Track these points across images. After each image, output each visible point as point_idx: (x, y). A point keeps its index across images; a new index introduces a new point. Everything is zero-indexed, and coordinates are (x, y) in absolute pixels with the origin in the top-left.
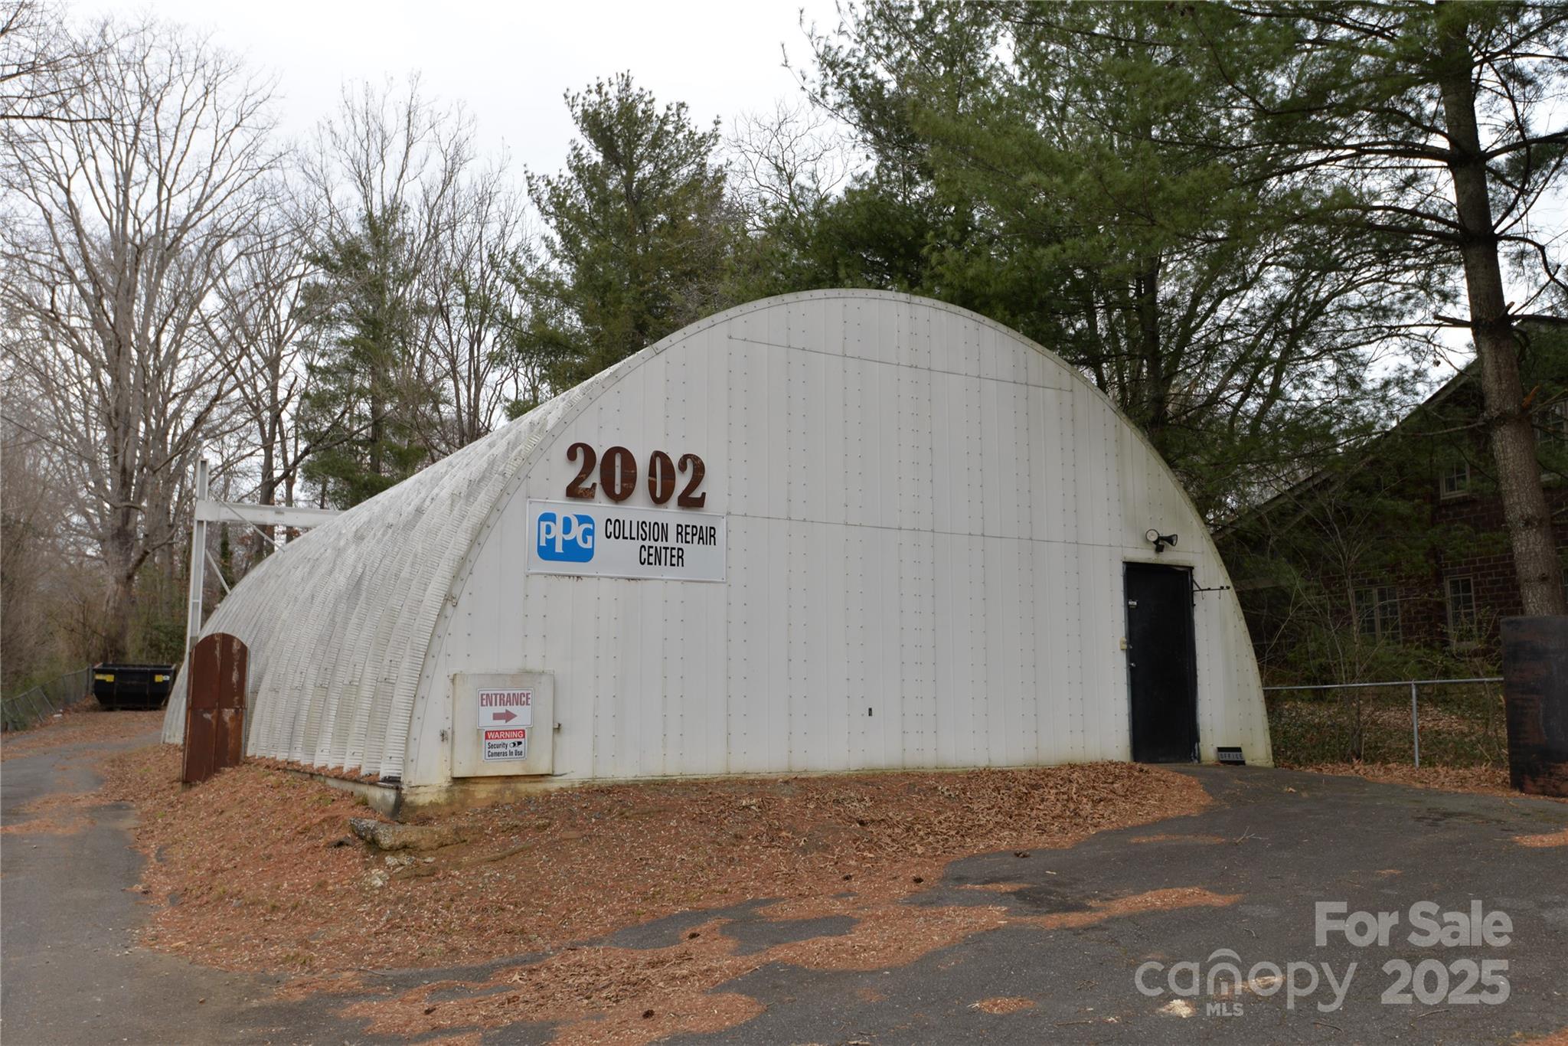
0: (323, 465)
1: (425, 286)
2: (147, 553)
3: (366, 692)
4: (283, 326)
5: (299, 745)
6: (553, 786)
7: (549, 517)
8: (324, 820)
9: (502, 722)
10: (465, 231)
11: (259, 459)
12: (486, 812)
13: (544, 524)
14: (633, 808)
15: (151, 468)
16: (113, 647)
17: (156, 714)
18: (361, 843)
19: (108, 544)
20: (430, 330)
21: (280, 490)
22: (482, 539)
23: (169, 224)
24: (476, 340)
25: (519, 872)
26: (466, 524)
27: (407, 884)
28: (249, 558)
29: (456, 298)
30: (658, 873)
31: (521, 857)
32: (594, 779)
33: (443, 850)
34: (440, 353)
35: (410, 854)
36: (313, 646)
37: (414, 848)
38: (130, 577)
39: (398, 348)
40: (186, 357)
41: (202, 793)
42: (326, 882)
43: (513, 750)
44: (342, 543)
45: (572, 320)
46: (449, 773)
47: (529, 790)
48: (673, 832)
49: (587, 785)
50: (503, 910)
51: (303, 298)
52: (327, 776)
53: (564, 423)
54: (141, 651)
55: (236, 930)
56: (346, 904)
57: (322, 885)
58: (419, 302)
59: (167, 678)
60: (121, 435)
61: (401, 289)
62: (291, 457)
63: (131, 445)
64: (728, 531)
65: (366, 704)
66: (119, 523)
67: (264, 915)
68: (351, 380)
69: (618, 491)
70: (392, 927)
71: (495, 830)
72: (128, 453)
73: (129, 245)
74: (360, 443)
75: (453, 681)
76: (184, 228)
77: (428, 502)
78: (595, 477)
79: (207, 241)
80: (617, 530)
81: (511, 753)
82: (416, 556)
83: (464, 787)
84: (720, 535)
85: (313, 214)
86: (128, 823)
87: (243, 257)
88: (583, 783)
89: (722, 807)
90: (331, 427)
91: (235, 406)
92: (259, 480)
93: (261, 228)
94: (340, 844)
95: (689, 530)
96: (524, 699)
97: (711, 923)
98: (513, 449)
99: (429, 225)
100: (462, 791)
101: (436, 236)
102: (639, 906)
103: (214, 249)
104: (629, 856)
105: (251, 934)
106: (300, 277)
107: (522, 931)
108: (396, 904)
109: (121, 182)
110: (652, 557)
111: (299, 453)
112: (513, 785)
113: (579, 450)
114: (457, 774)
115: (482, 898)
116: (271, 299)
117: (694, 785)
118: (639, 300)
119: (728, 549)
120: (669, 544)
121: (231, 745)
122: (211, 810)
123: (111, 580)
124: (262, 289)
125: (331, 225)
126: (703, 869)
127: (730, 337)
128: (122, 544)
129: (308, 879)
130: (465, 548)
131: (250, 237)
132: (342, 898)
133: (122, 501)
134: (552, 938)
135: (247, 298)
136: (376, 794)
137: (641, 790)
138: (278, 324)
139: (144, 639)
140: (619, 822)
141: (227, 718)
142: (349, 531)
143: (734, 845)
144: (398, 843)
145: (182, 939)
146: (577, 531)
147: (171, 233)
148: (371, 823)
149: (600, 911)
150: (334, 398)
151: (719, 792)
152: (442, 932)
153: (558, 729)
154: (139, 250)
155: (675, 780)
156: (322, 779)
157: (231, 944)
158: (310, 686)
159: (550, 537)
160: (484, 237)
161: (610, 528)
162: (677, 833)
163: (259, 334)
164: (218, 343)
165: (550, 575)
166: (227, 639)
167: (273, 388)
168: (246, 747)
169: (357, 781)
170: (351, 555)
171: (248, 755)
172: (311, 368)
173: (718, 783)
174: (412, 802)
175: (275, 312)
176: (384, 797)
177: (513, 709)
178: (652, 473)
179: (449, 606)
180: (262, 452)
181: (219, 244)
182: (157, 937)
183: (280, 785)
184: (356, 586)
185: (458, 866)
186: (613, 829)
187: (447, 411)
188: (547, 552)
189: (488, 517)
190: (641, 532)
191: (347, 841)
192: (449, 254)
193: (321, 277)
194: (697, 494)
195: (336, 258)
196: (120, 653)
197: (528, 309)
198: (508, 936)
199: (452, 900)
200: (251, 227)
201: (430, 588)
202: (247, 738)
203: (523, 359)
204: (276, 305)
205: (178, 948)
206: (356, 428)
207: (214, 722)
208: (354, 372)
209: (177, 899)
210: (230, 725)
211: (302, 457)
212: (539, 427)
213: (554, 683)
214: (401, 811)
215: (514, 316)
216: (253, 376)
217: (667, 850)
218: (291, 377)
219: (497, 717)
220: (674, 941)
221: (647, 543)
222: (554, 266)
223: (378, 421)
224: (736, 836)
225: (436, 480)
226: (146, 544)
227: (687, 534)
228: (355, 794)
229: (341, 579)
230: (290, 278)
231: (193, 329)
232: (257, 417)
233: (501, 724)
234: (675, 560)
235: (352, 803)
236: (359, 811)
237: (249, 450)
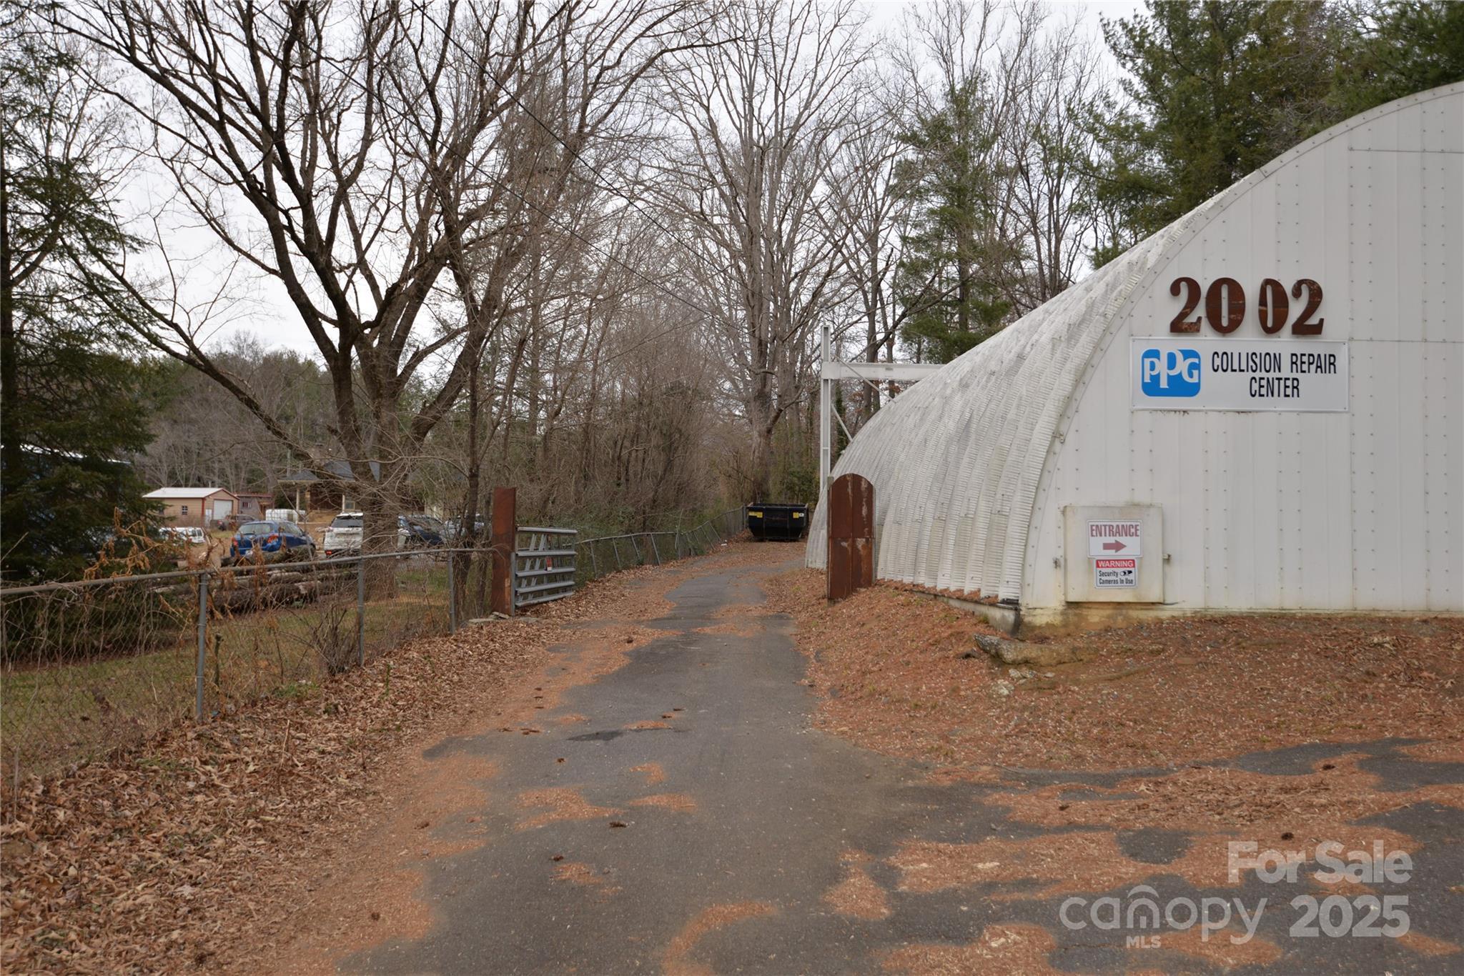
0: (918, 326)
1: (1005, 147)
2: (781, 411)
3: (981, 523)
4: (880, 203)
5: (923, 567)
6: (1165, 614)
7: (1153, 354)
8: (951, 635)
9: (1112, 552)
10: (1042, 89)
11: (864, 326)
12: (1099, 634)
13: (1147, 361)
14: (1250, 639)
15: (781, 338)
16: (760, 491)
17: (796, 544)
18: (986, 656)
19: (753, 404)
20: (1011, 190)
21: (883, 350)
22: (1086, 379)
23: (785, 125)
24: (1055, 194)
25: (1137, 692)
26: (1069, 365)
27: (1031, 695)
28: (859, 413)
29: (1034, 157)
30: (1281, 703)
31: (1137, 678)
32: (1206, 609)
33: (1062, 667)
34: (1021, 211)
35: (1031, 668)
36: (929, 484)
37: (1035, 664)
38: (769, 431)
39: (981, 211)
40: (801, 241)
41: (845, 608)
42: (958, 688)
43: (1124, 578)
44: (948, 391)
45: (1155, 161)
46: (1063, 598)
47: (1141, 617)
48: (1295, 664)
49: (1199, 615)
50: (1123, 725)
51: (896, 176)
52: (950, 597)
53: (1165, 258)
54: (780, 493)
55: (887, 722)
56: (977, 708)
57: (956, 690)
58: (998, 166)
59: (803, 515)
60: (756, 313)
61: (982, 155)
62: (890, 322)
63: (765, 321)
64: (1351, 358)
65: (981, 534)
66: (759, 386)
67: (909, 712)
68: (940, 245)
69: (1225, 322)
70: (1021, 731)
71: (1110, 652)
72: (763, 327)
73: (755, 148)
74: (948, 304)
75: (1064, 512)
76: (797, 127)
77: (1028, 349)
78: (1200, 311)
79: (815, 135)
80: (1224, 363)
81: (1122, 582)
82: (1021, 398)
83: (1077, 611)
84: (1341, 362)
85: (902, 96)
86: (790, 630)
87: (844, 146)
88: (1195, 612)
89: (1349, 643)
90: (924, 291)
91: (842, 279)
92: (865, 343)
93: (858, 116)
94: (968, 656)
95: (1305, 359)
96: (1133, 530)
97: (1346, 757)
98: (1112, 291)
99: (1007, 88)
100: (1076, 615)
101: (1014, 99)
102: (1262, 732)
103: (820, 143)
104: (1248, 685)
105: (900, 726)
106: (893, 155)
107: (1144, 747)
108: (1022, 711)
109: (747, 94)
110: (1261, 389)
111: (897, 317)
112: (1124, 612)
113: (1184, 286)
114: (1071, 599)
115: (1101, 713)
116: (869, 181)
117: (1315, 619)
118: (1230, 130)
119: (1351, 376)
120: (1283, 375)
121: (864, 569)
122: (854, 622)
123: (755, 434)
124: (861, 173)
125: (918, 104)
126: (1332, 704)
127: (1351, 149)
128: (763, 404)
129: (943, 684)
130: (1069, 388)
131: (849, 126)
132: (974, 702)
133: (761, 368)
134: (1174, 755)
135: (848, 182)
136: (996, 614)
137: (1257, 622)
138: (876, 203)
139: (782, 483)
140: (1236, 652)
141: (860, 547)
142: (953, 381)
143: (1366, 682)
144: (1020, 658)
145: (845, 725)
146: (1182, 366)
147: (786, 133)
148: (995, 639)
149: (1221, 735)
150: (926, 265)
151: (1344, 628)
152: (1065, 740)
153: (1167, 560)
154: (763, 151)
155: (1294, 614)
156: (945, 600)
157: (884, 733)
158: (929, 518)
159: (1154, 373)
160: (1060, 91)
161: (1218, 362)
162: (1300, 666)
163: (860, 213)
164: (827, 227)
165: (1156, 410)
166: (857, 479)
167: (874, 261)
168: (876, 571)
169: (977, 602)
170: (958, 402)
171: (879, 578)
172: (904, 239)
173: (1343, 619)
174: (1030, 623)
175: (872, 190)
176: (1003, 616)
177: (1122, 540)
178: (1263, 302)
179: (1057, 442)
180: (866, 319)
181: (824, 137)
182: (825, 722)
183: (909, 604)
184: (965, 429)
185: (1077, 682)
186: (1230, 658)
187: (1029, 266)
188: (1151, 388)
189: (1092, 357)
190: (1251, 363)
191: (974, 654)
192: (1027, 115)
193: (911, 154)
194: (1313, 321)
195: (923, 135)
196: (765, 494)
197: (1107, 156)
198: (1130, 750)
199: (1073, 712)
200: (850, 116)
201: (1038, 427)
202: (877, 564)
203: (1103, 208)
204: (873, 184)
205: (843, 733)
206: (944, 291)
207: (850, 549)
208: (942, 239)
209: (835, 692)
210: (863, 552)
211: (900, 320)
212: (1139, 265)
213: (1163, 515)
214: (1019, 629)
215: (1095, 165)
216: (856, 253)
217: (1290, 682)
218: (888, 248)
219: (1107, 546)
220: (1308, 771)
221: (1258, 375)
222: (1134, 109)
223: (965, 282)
224: (1368, 673)
225: (1034, 328)
226: (780, 403)
227: (1303, 363)
228: (976, 613)
229: (950, 424)
230: (884, 158)
231: (806, 215)
232: (861, 288)
233: (1111, 554)
234: (1289, 391)
235: (974, 621)
236: (981, 628)
237: (855, 318)
